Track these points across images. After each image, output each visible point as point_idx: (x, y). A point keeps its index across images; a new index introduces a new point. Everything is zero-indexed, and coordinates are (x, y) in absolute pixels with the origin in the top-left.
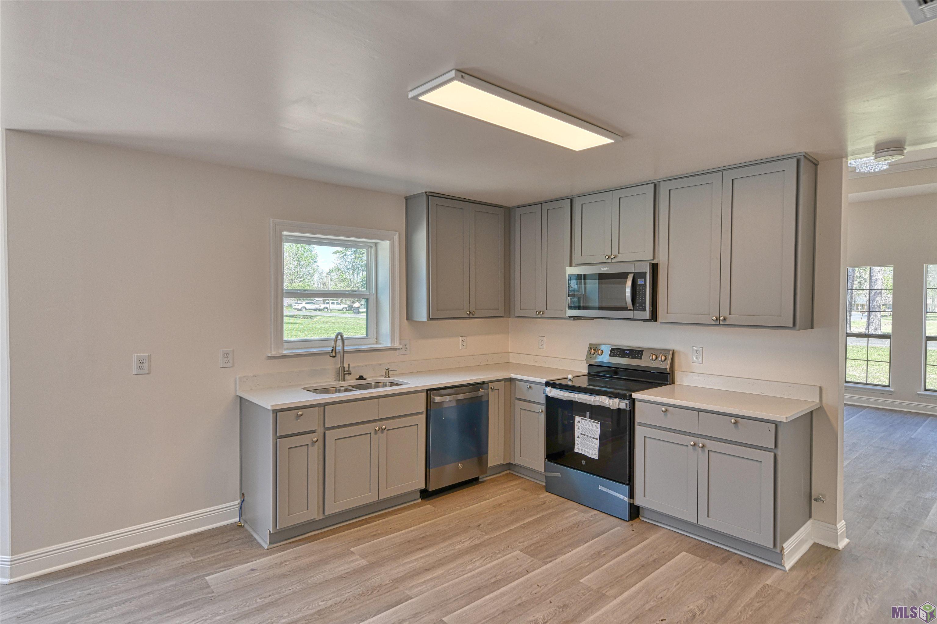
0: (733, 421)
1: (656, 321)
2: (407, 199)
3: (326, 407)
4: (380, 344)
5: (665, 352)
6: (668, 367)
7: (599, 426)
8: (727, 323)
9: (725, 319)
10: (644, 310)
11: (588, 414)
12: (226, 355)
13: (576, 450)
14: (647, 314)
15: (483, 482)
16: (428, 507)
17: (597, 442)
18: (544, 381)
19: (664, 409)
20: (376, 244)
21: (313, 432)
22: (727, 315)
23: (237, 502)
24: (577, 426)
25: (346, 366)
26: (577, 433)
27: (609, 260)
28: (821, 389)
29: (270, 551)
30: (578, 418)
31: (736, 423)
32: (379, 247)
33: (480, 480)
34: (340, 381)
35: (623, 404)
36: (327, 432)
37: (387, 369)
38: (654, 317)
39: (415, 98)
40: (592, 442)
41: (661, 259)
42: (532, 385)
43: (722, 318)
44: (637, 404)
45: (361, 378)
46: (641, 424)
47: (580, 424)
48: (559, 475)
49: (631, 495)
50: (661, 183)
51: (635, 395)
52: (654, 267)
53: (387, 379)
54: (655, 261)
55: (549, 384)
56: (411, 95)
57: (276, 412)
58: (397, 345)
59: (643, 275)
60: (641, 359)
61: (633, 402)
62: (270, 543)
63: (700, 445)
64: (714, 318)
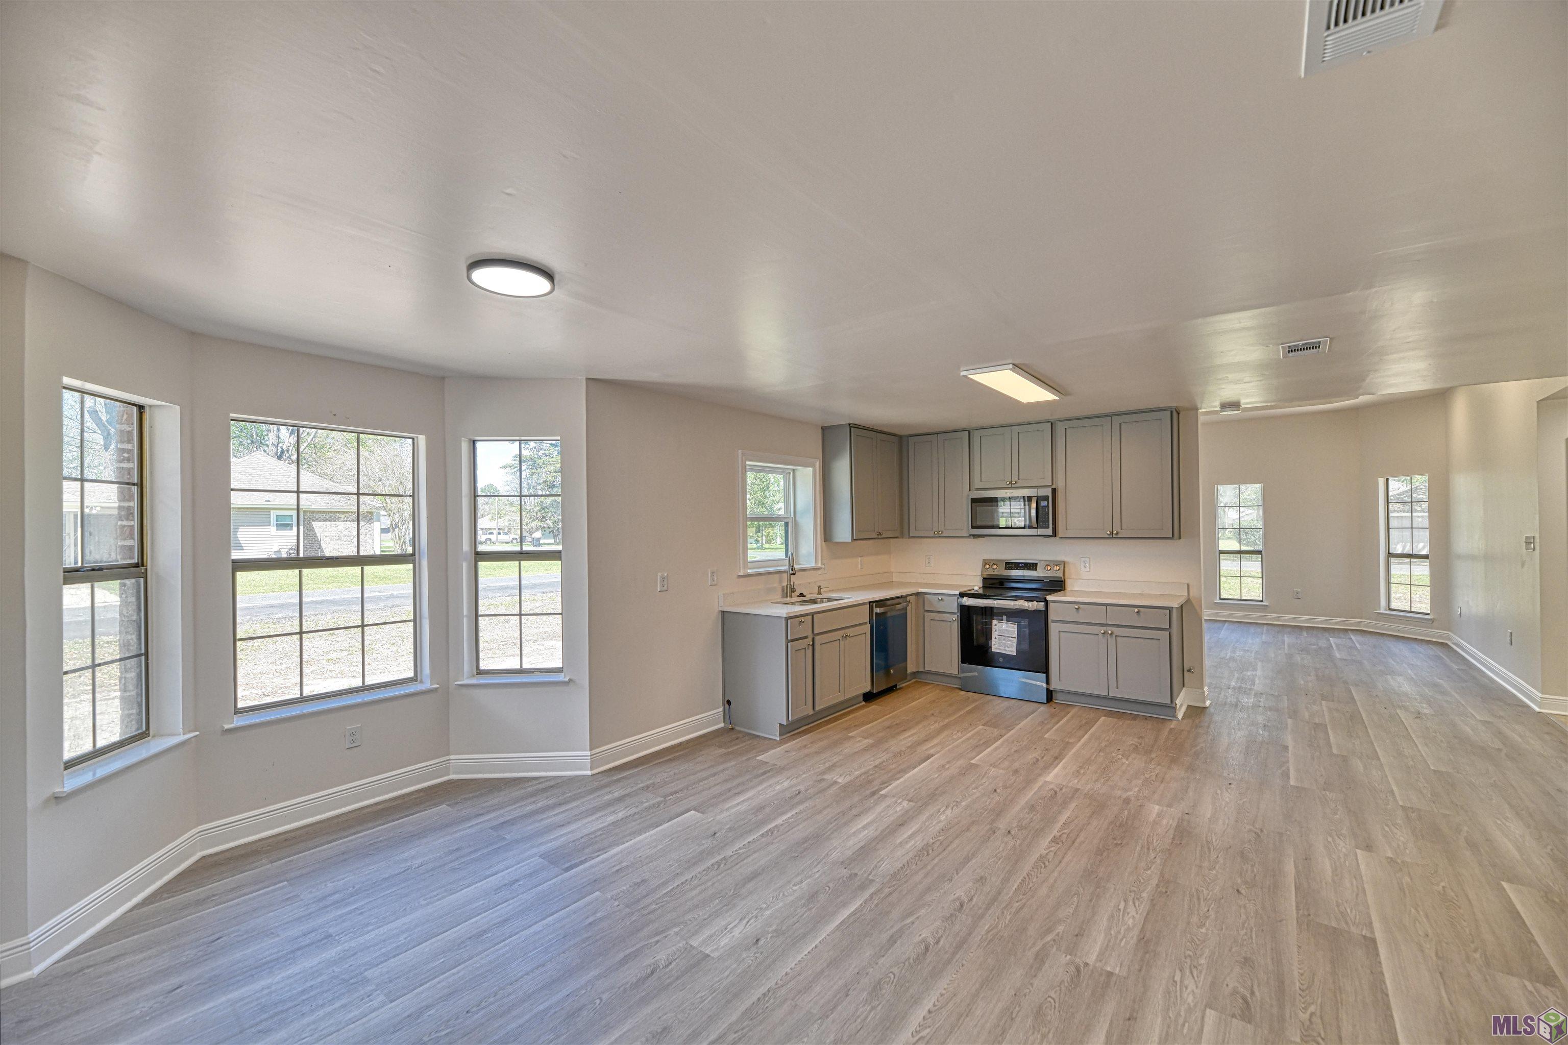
0: (1136, 610)
1: (1056, 536)
2: (823, 428)
3: (815, 616)
4: (801, 564)
5: (1057, 563)
6: (1062, 576)
7: (1016, 626)
8: (1119, 536)
9: (1117, 534)
10: (1048, 528)
11: (1005, 617)
12: (713, 573)
13: (993, 650)
14: (1049, 531)
15: (901, 688)
16: (874, 707)
17: (1015, 640)
18: (957, 592)
19: (1077, 607)
20: (794, 470)
21: (806, 637)
22: (1119, 530)
23: (721, 709)
24: (994, 628)
25: (792, 583)
26: (995, 635)
27: (1010, 486)
28: (1189, 585)
29: (782, 742)
30: (994, 622)
31: (1138, 612)
32: (798, 474)
33: (898, 687)
34: (789, 598)
35: (1041, 606)
36: (817, 638)
37: (819, 587)
38: (1055, 534)
39: (965, 376)
40: (1010, 641)
41: (1060, 484)
42: (943, 597)
43: (1115, 532)
44: (1051, 605)
45: (801, 595)
46: (1054, 621)
47: (997, 627)
48: (975, 674)
49: (1048, 682)
50: (1057, 422)
51: (1049, 598)
52: (1054, 491)
53: (819, 596)
54: (1054, 487)
55: (962, 595)
56: (962, 374)
57: (787, 619)
58: (819, 565)
59: (1045, 498)
60: (1036, 570)
61: (1046, 602)
62: (781, 735)
63: (1110, 632)
64: (1108, 533)
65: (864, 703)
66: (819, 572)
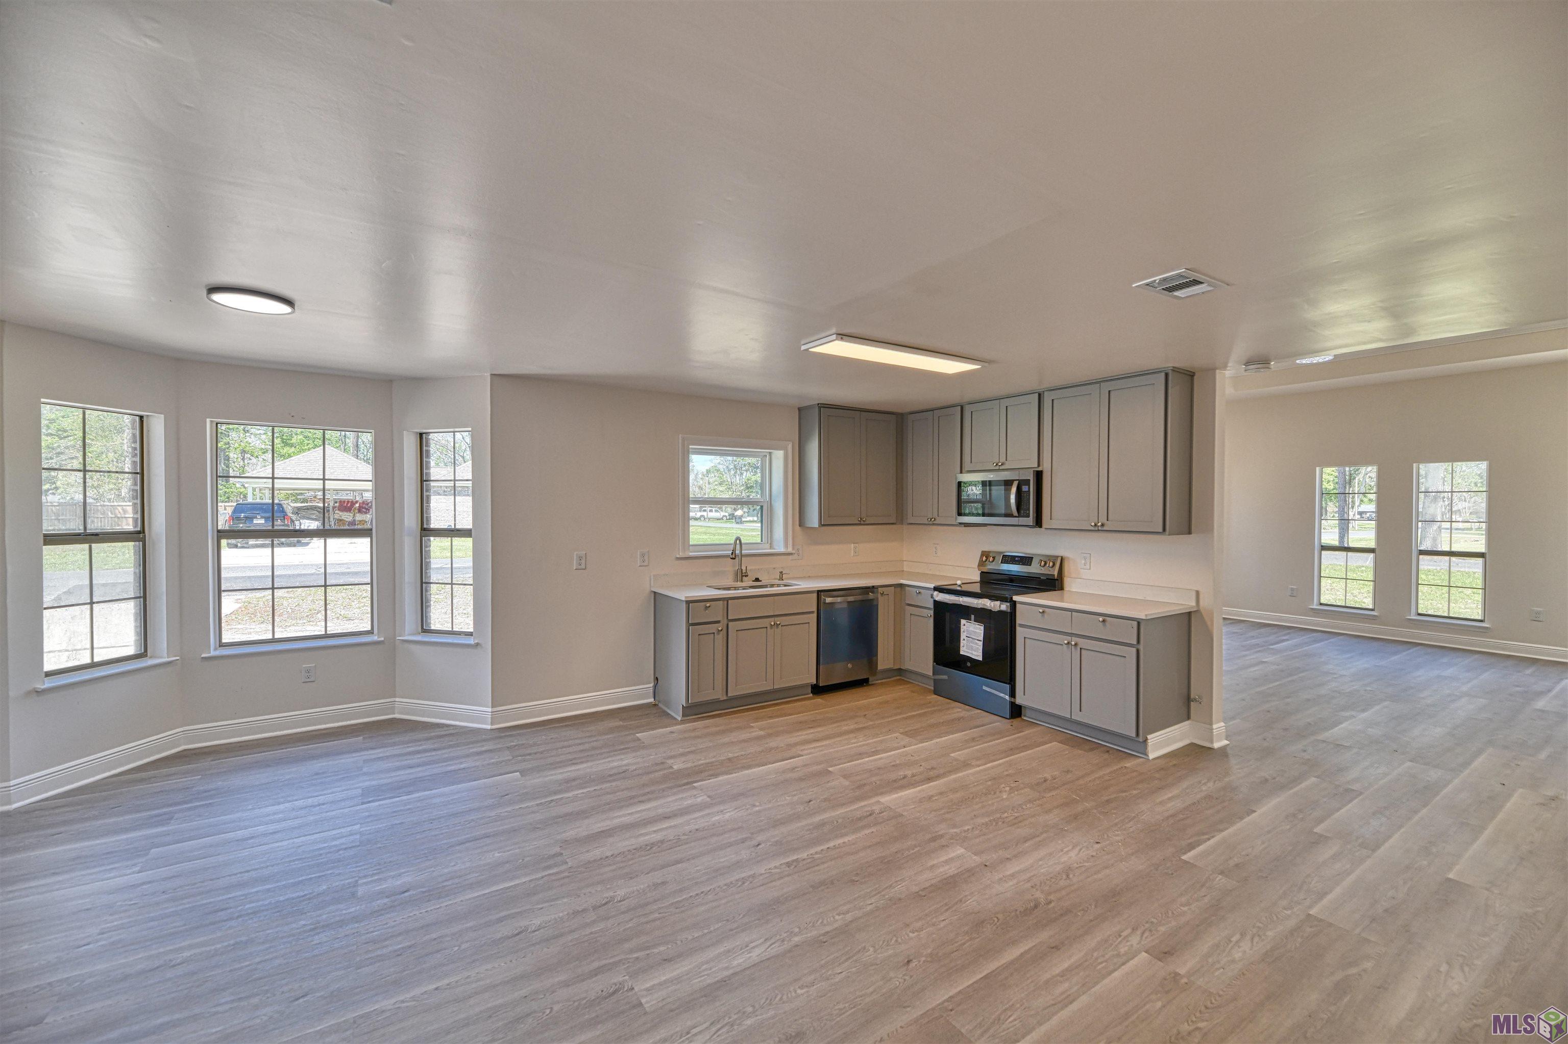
0: (1101, 619)
1: (1041, 526)
2: (800, 409)
3: (729, 601)
4: (774, 549)
5: (1053, 559)
6: (1056, 573)
7: (982, 628)
8: (1105, 528)
9: (1103, 525)
10: (1028, 516)
11: (973, 617)
12: (643, 555)
13: (962, 653)
14: (1030, 520)
15: (872, 684)
16: (819, 700)
17: (981, 643)
18: (932, 586)
19: (1041, 611)
20: (770, 453)
21: (718, 622)
22: (1105, 521)
23: (651, 685)
24: (963, 628)
25: (744, 568)
26: (963, 636)
27: (997, 468)
28: (1198, 593)
29: (682, 722)
30: (963, 621)
31: (1104, 621)
32: (773, 456)
33: (870, 683)
34: (739, 583)
35: (1004, 607)
36: (731, 624)
37: (781, 573)
38: (1038, 522)
39: (807, 350)
40: (976, 644)
41: (1046, 467)
42: (921, 590)
43: (1100, 524)
44: (1018, 606)
45: (757, 580)
46: (1022, 626)
47: (965, 627)
48: (945, 677)
49: (1013, 694)
50: (1045, 393)
51: (1015, 598)
52: (1039, 475)
53: (781, 582)
54: (1040, 469)
55: (936, 589)
56: (803, 348)
57: (688, 602)
58: (790, 550)
59: (1027, 482)
60: (1030, 565)
61: (1014, 604)
62: (683, 716)
63: (1073, 643)
64: (1093, 524)
65: (812, 695)
66: (790, 557)
